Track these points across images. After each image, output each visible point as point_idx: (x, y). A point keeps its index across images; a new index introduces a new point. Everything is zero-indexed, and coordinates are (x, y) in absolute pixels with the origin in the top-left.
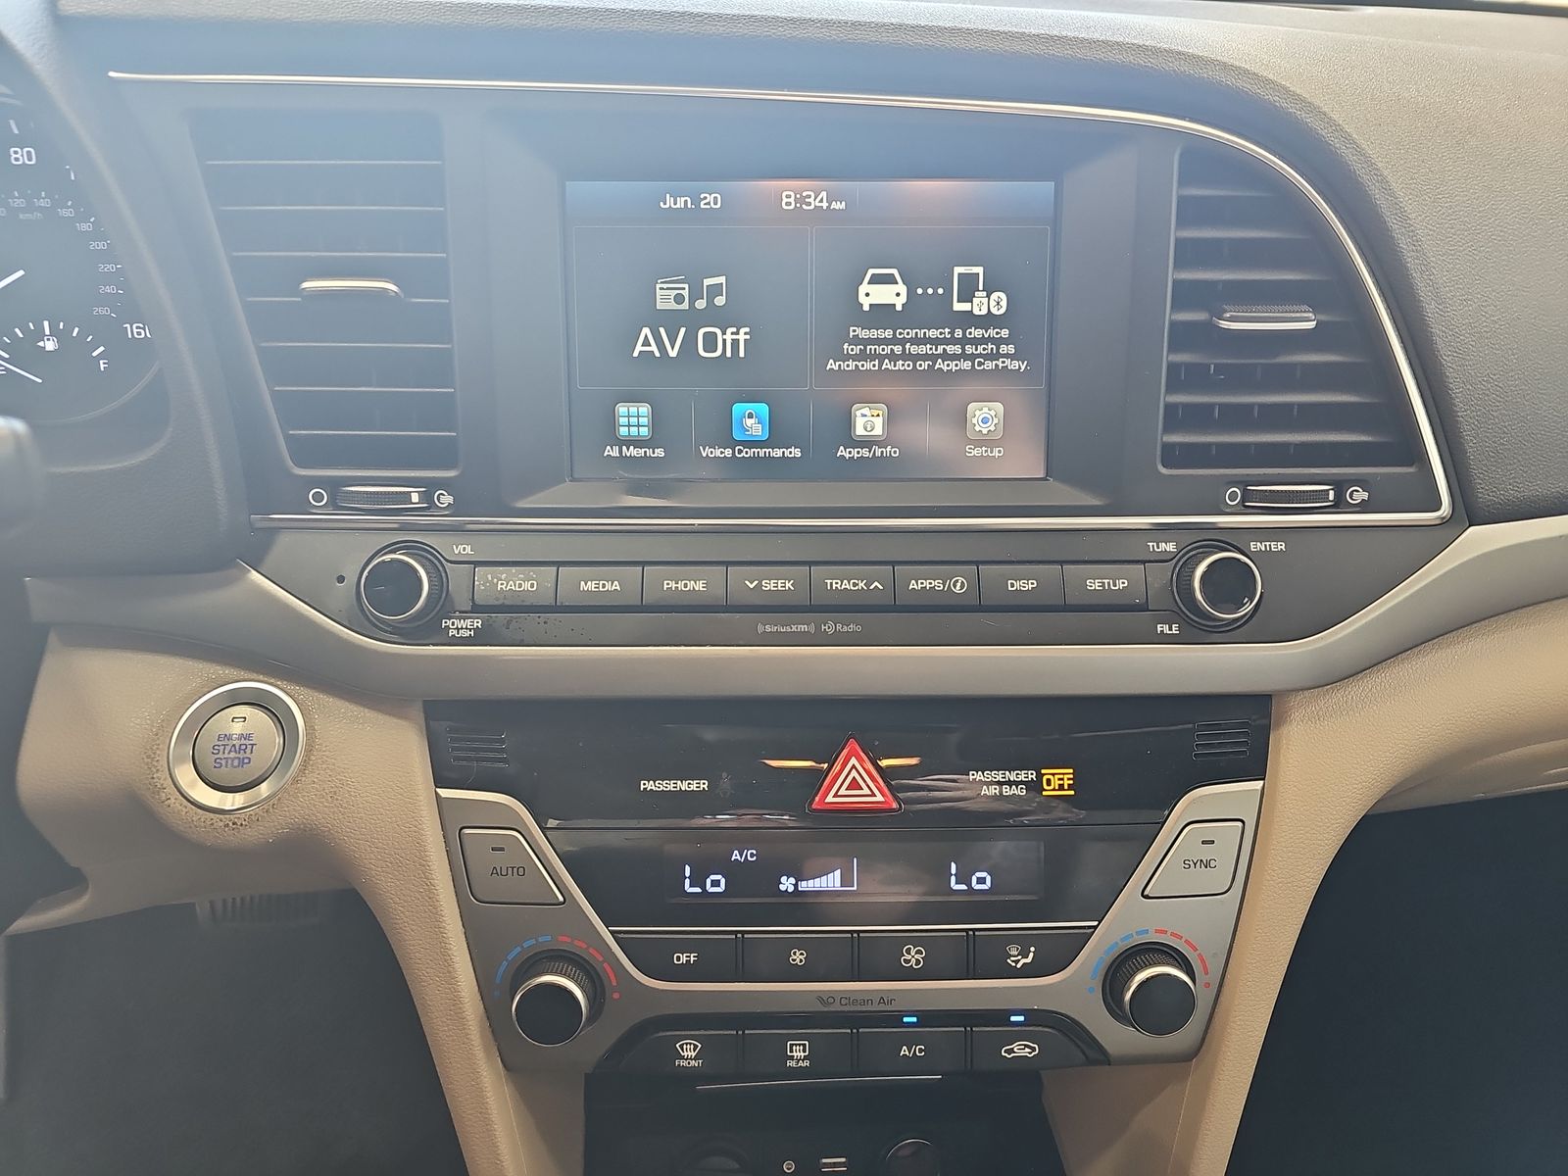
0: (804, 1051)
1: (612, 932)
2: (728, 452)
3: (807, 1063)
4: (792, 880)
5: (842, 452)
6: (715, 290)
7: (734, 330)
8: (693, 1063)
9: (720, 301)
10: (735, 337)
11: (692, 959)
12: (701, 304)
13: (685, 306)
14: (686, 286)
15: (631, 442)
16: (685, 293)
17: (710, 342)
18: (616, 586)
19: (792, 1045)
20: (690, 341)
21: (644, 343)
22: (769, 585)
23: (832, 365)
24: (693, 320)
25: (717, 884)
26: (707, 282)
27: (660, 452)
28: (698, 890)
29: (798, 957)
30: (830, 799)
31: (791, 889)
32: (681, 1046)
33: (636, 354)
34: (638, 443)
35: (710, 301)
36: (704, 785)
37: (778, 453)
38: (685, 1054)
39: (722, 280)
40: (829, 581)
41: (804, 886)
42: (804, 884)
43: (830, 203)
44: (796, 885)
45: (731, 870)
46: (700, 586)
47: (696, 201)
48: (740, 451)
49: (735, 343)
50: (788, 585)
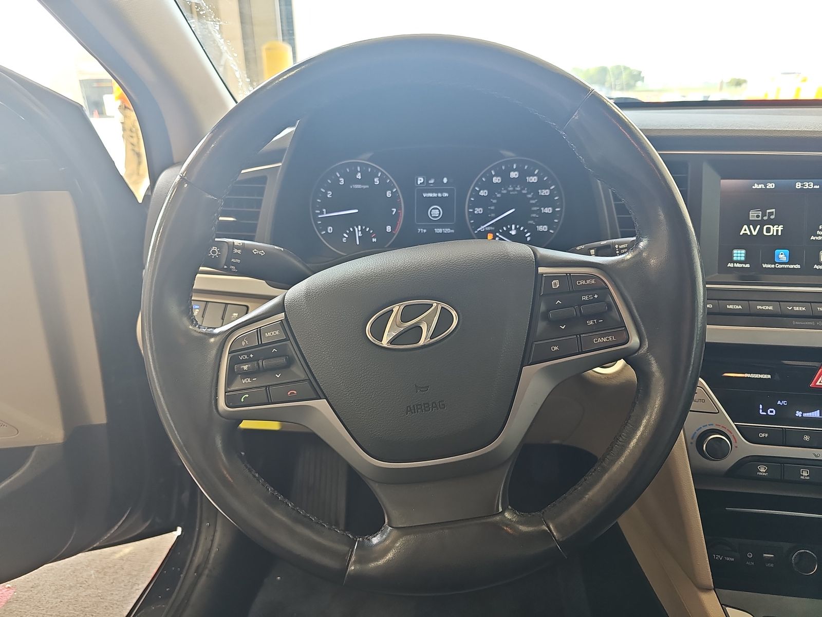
0: (807, 473)
1: (735, 425)
2: (773, 266)
3: (808, 478)
4: (801, 413)
5: (816, 266)
6: (771, 214)
7: (777, 226)
8: (764, 474)
9: (772, 217)
10: (777, 228)
11: (766, 436)
12: (765, 218)
13: (760, 218)
14: (760, 212)
15: (737, 262)
16: (760, 215)
17: (768, 230)
18: (740, 307)
19: (802, 471)
20: (761, 230)
21: (745, 230)
22: (796, 309)
23: (813, 238)
24: (763, 223)
25: (772, 412)
26: (768, 211)
27: (748, 266)
28: (765, 414)
29: (807, 438)
30: (818, 383)
31: (800, 416)
32: (760, 468)
33: (741, 234)
34: (740, 262)
35: (769, 217)
36: (769, 376)
37: (792, 266)
38: (761, 470)
39: (774, 210)
40: (819, 308)
41: (805, 415)
42: (805, 414)
43: (814, 186)
44: (802, 415)
45: (778, 408)
46: (771, 308)
47: (766, 186)
48: (777, 266)
49: (777, 231)
50: (804, 309)
